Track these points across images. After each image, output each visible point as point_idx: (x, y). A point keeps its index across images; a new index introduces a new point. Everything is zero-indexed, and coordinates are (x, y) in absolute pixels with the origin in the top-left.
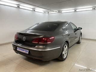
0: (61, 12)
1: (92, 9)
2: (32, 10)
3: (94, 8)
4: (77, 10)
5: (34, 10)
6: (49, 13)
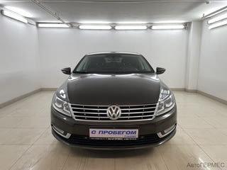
0: (78, 28)
1: (145, 27)
3: (149, 25)
4: (117, 28)
5: (1, 12)
6: (40, 25)
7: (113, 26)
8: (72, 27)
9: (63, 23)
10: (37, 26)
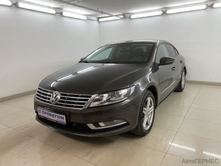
7: (164, 10)
8: (125, 18)
9: (112, 16)
10: (98, 20)
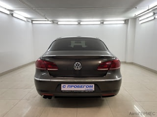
0: (57, 23)
1: (99, 23)
2: (8, 12)
3: (102, 22)
4: (81, 23)
5: (12, 14)
6: (34, 22)
